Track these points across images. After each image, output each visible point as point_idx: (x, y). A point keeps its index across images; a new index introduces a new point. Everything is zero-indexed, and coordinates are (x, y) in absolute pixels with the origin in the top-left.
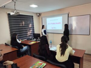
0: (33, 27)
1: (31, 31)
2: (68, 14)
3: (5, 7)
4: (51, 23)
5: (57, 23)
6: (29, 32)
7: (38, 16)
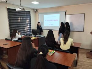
0: (29, 23)
1: (28, 27)
2: (65, 12)
3: (6, 2)
4: (49, 20)
5: (54, 20)
6: (27, 28)
7: (35, 12)
